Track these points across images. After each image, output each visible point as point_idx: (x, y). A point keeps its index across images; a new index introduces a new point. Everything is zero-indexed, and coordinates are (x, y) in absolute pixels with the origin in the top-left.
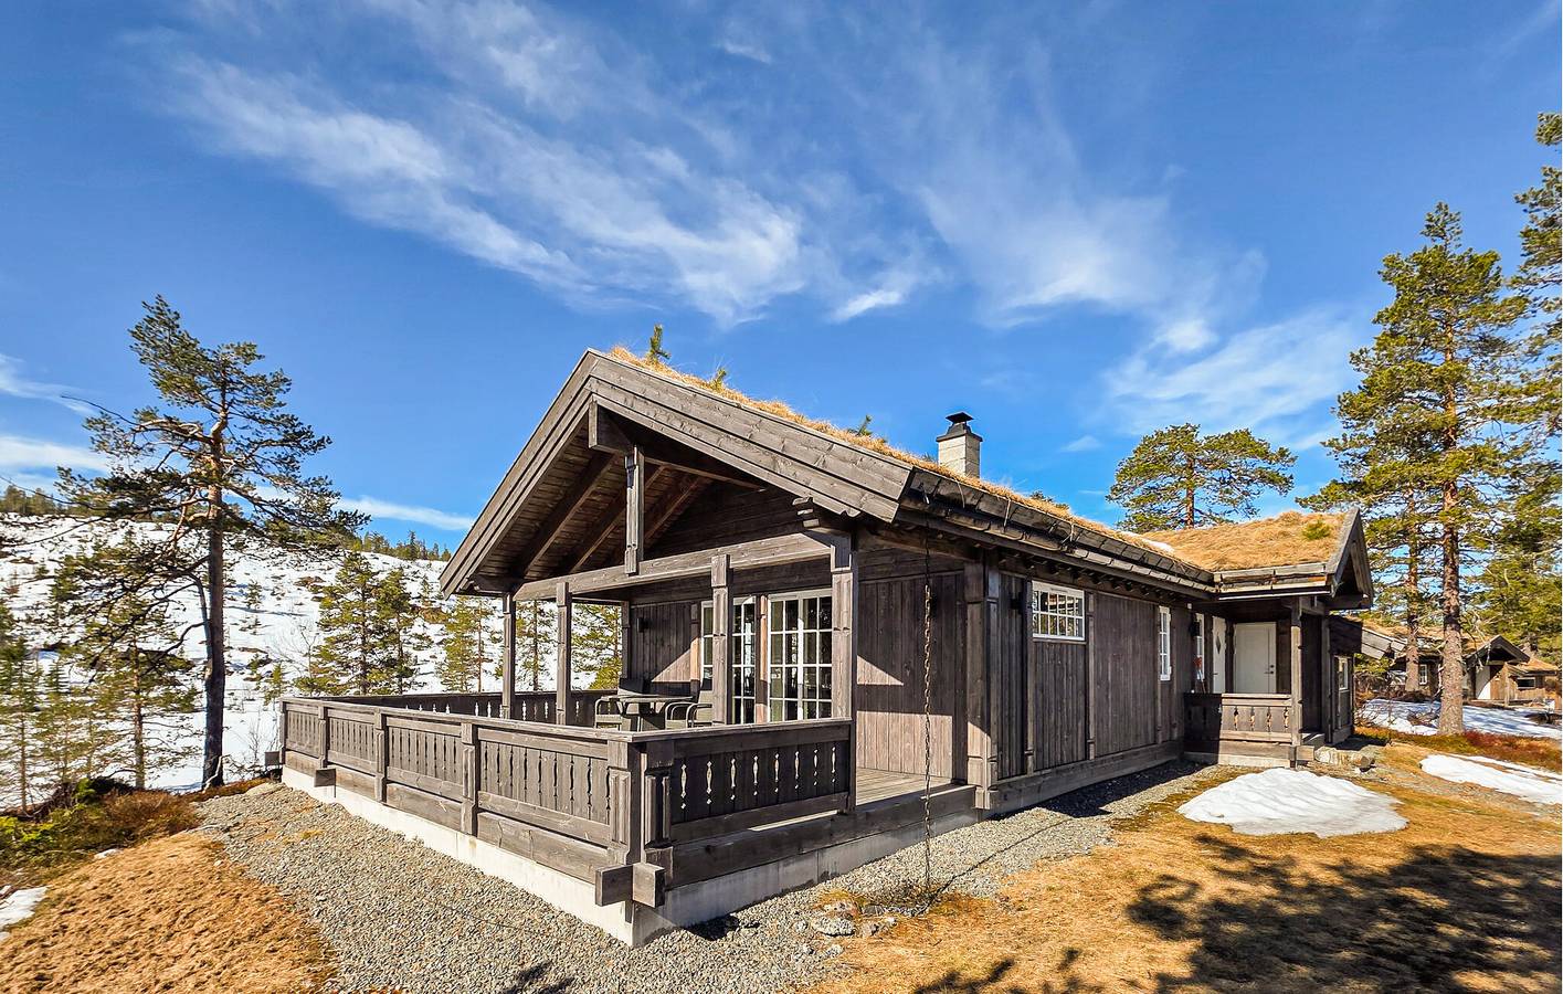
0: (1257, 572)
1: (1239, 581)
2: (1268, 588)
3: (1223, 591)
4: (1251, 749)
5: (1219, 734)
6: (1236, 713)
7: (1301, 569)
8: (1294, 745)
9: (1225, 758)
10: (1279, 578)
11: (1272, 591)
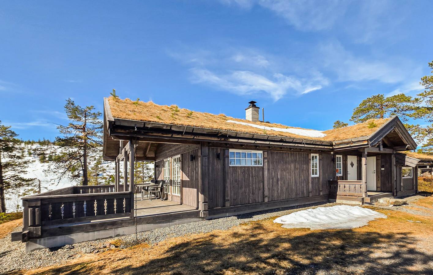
0: (346, 141)
1: (341, 144)
2: (349, 146)
3: (335, 148)
4: (349, 198)
5: (337, 193)
6: (345, 187)
7: (361, 139)
8: (363, 197)
9: (338, 201)
10: (353, 142)
11: (350, 147)
